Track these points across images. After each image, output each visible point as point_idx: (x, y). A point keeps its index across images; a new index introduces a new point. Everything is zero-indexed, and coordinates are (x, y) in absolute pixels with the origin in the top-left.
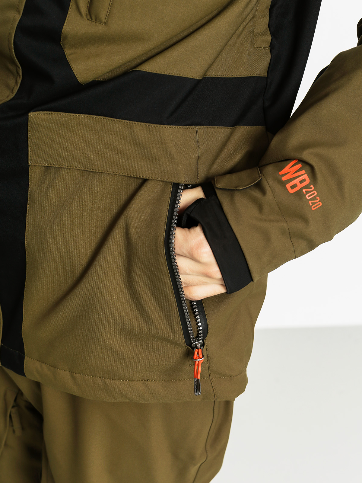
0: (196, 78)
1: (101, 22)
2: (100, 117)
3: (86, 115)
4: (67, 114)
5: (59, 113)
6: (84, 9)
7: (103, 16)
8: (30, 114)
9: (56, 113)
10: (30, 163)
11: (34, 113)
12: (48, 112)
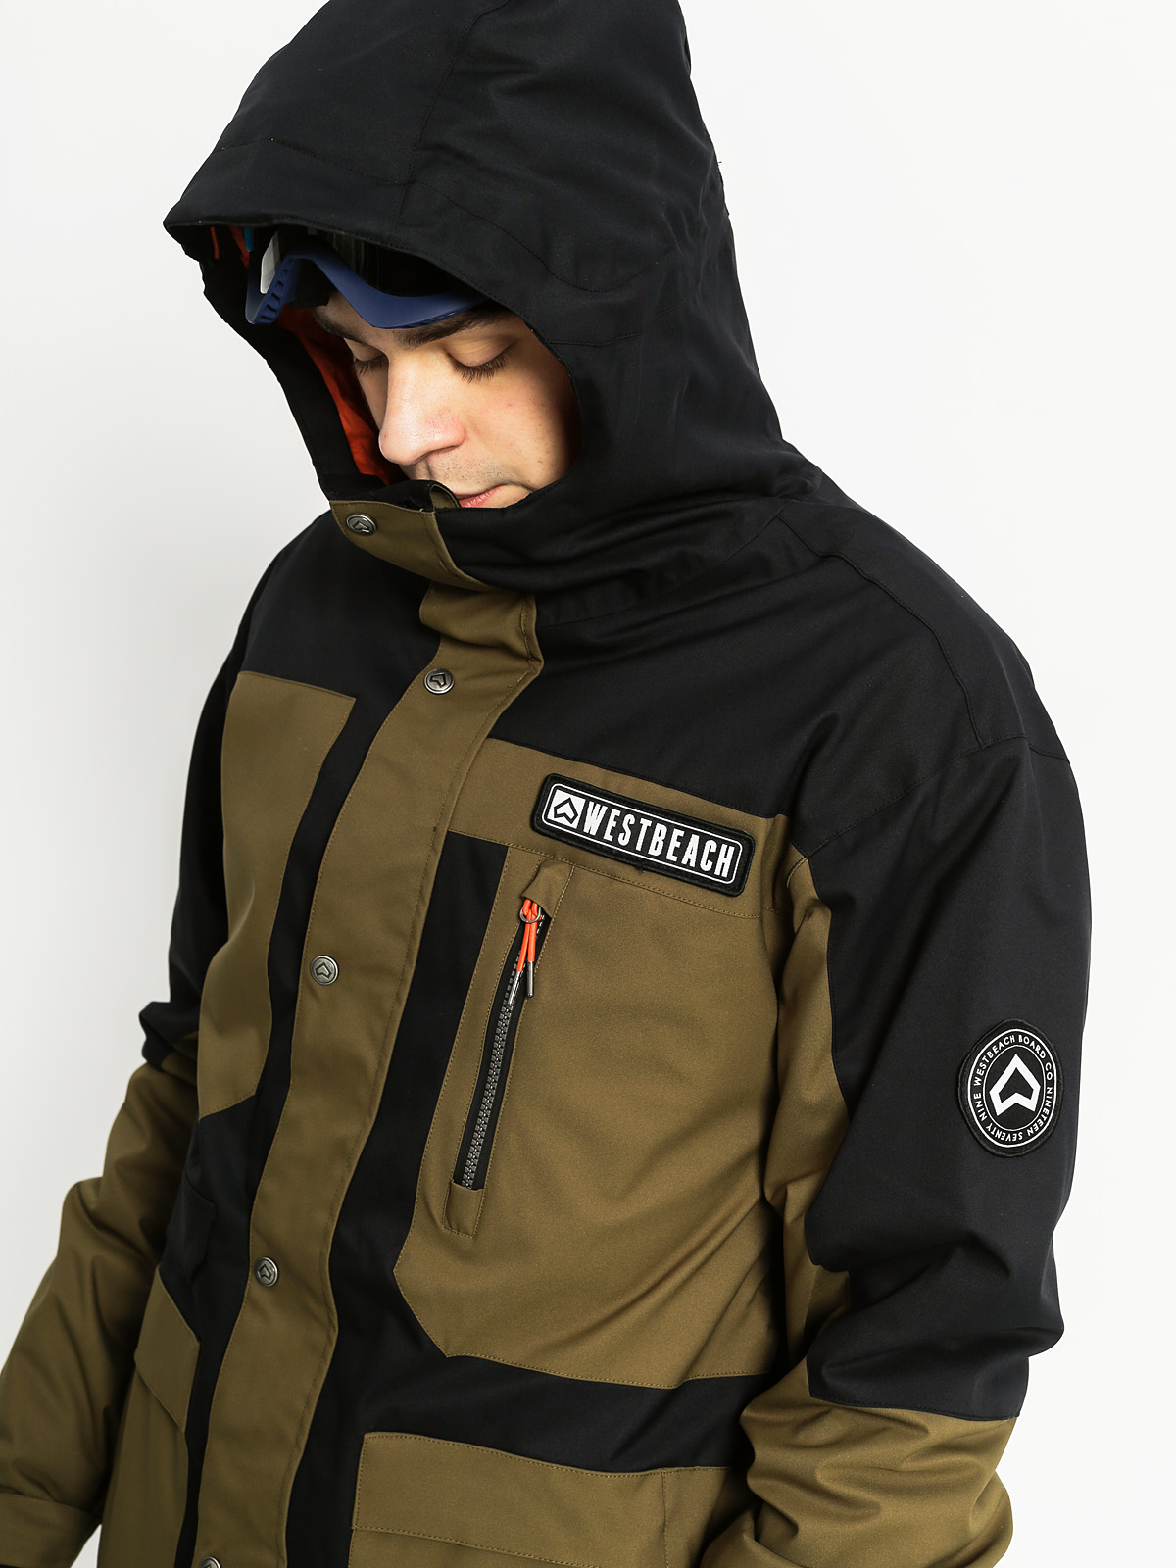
0: (662, 1387)
1: (467, 1233)
2: (491, 1450)
3: (466, 1445)
4: (432, 1439)
5: (419, 1436)
6: (437, 1211)
7: (470, 1222)
8: (366, 1436)
9: (413, 1436)
10: (354, 1524)
11: (373, 1434)
12: (399, 1434)
